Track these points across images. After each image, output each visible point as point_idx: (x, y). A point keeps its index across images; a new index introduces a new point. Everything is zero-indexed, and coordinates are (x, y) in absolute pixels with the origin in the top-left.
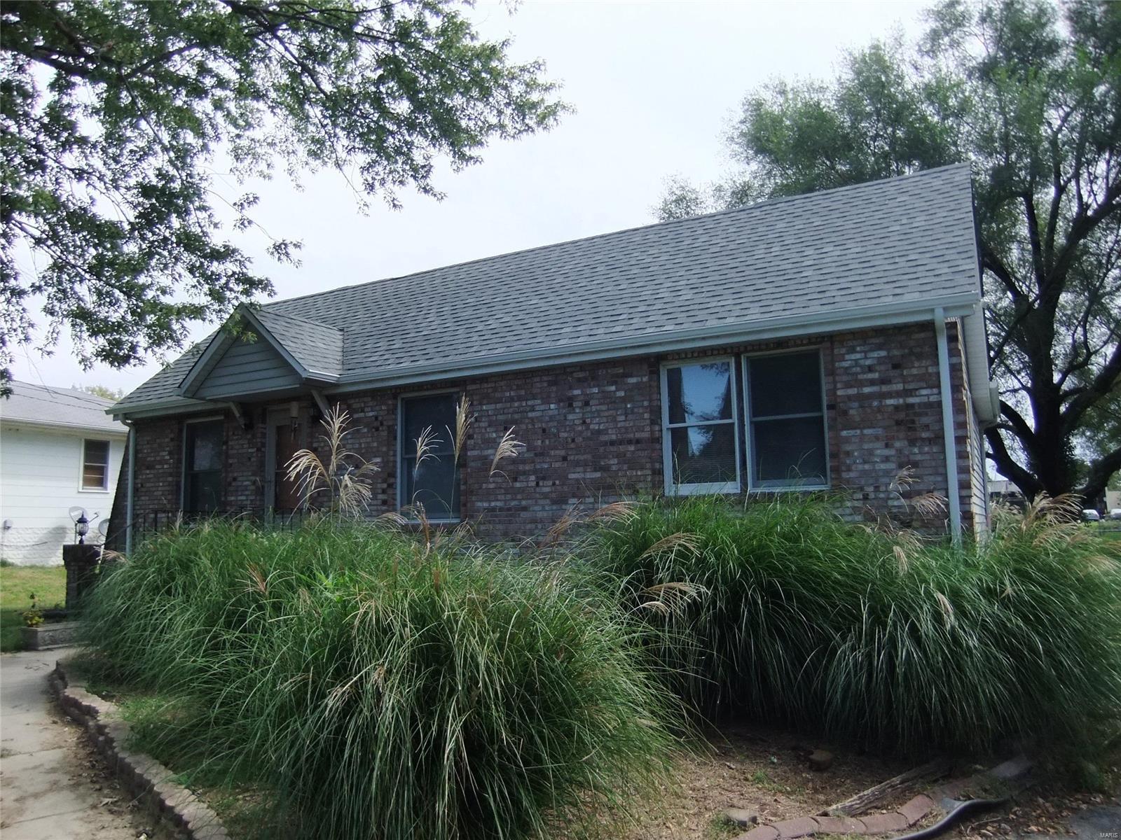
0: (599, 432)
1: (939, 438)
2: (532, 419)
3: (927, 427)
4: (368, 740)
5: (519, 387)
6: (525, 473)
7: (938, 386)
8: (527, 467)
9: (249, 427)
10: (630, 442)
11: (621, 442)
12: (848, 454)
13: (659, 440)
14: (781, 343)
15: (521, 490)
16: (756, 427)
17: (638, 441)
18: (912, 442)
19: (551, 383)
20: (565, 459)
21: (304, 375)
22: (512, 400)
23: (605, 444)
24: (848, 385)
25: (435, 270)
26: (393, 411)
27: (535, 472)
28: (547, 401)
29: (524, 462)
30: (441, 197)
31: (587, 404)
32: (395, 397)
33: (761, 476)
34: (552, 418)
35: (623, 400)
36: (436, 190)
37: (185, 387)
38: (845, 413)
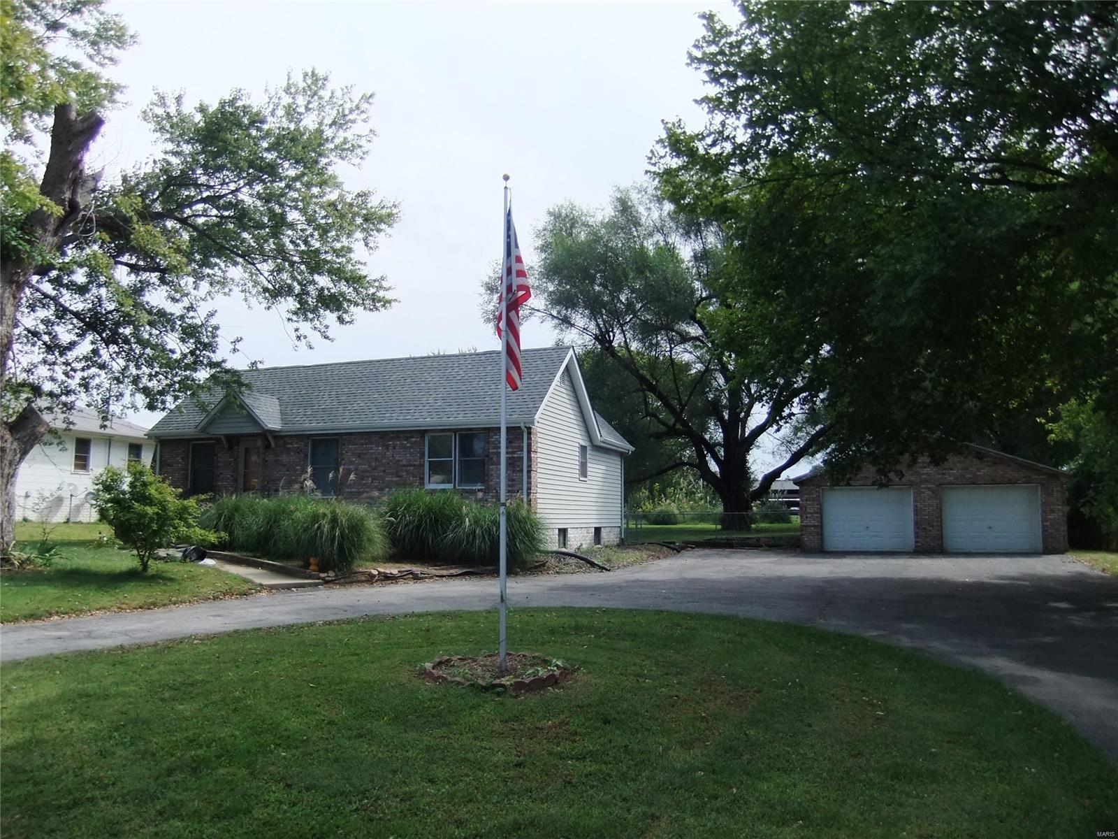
0: (399, 461)
1: (522, 471)
2: (372, 454)
3: (518, 466)
4: (322, 533)
5: (366, 439)
6: (368, 477)
7: (522, 451)
8: (368, 474)
9: (231, 448)
10: (411, 466)
11: (408, 466)
12: (492, 475)
13: (422, 466)
14: (470, 429)
15: (364, 485)
16: (460, 461)
17: (414, 465)
18: (514, 472)
19: (380, 438)
20: (384, 471)
21: (266, 428)
22: (362, 444)
23: (401, 466)
24: (494, 448)
25: (327, 365)
26: (306, 445)
27: (371, 476)
28: (378, 446)
29: (367, 472)
30: (332, 340)
31: (394, 448)
32: (308, 439)
33: (461, 482)
34: (379, 454)
35: (410, 448)
36: (331, 337)
37: (199, 428)
38: (492, 459)
